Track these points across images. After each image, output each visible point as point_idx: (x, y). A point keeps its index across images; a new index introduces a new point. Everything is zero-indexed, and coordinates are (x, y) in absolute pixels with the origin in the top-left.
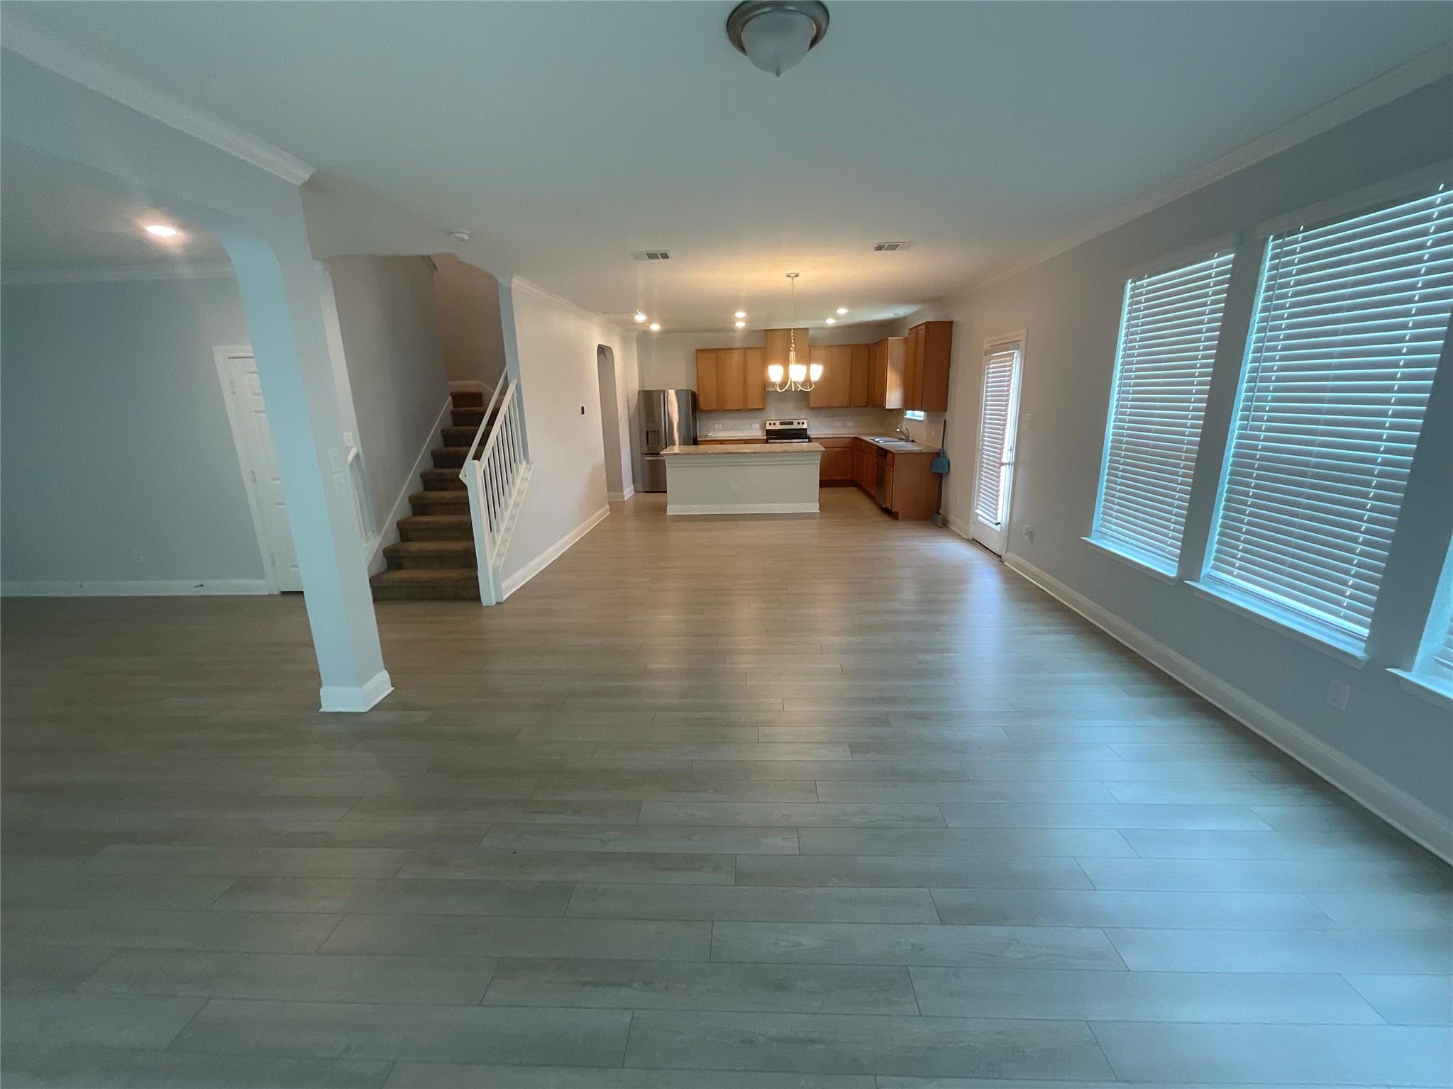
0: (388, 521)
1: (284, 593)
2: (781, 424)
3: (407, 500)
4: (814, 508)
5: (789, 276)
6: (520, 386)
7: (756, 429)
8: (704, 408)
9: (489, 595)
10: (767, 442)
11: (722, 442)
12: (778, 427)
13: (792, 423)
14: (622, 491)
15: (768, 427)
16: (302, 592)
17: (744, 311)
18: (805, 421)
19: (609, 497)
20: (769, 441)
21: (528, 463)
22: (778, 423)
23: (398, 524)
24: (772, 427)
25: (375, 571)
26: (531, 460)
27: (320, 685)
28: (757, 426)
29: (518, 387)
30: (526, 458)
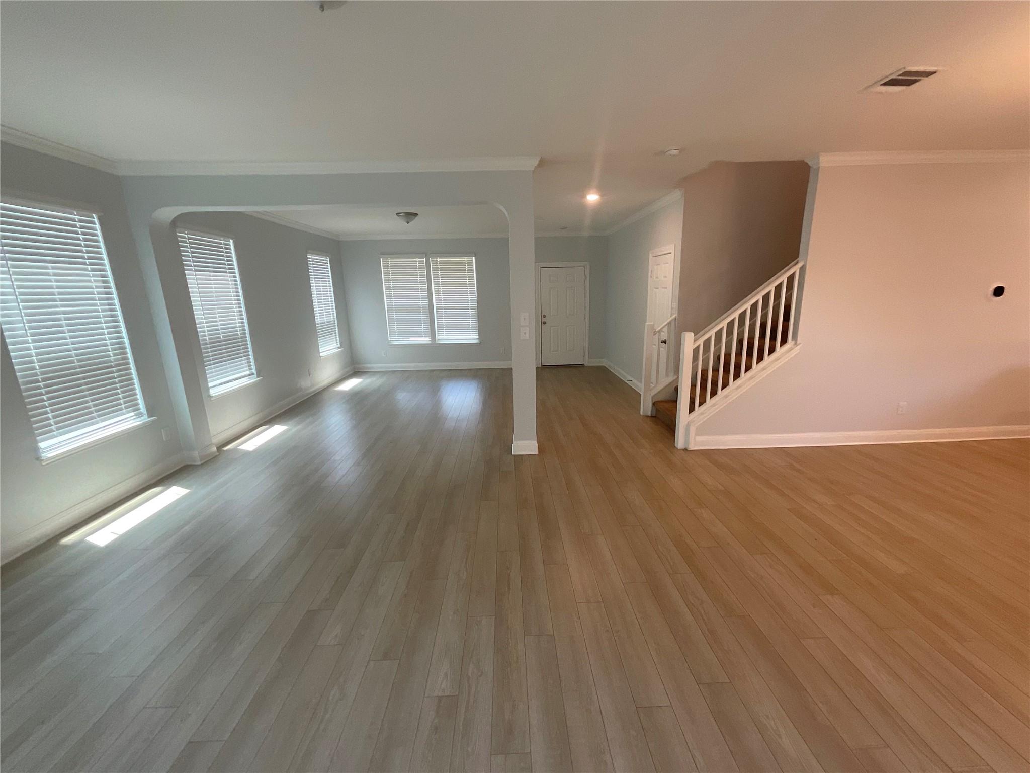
6: (805, 269)
21: (795, 343)
26: (799, 341)
29: (803, 270)
30: (795, 337)
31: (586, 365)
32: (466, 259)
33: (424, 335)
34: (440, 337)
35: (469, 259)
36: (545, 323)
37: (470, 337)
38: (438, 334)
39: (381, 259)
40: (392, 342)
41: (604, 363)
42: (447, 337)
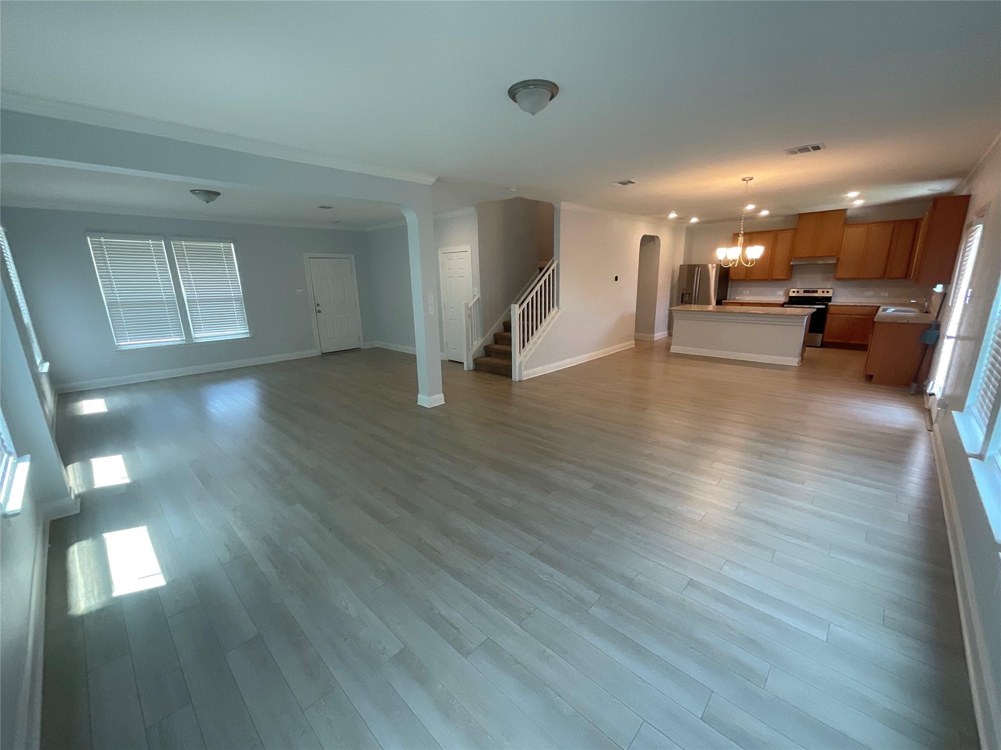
0: (489, 333)
1: (449, 361)
2: (805, 292)
3: (502, 324)
4: (794, 361)
5: (744, 180)
6: (559, 265)
7: (780, 295)
8: (734, 278)
9: (516, 376)
10: (783, 307)
11: (742, 304)
12: (802, 294)
13: (816, 292)
14: (653, 334)
15: (791, 294)
16: (463, 363)
17: (752, 204)
18: (831, 291)
19: (635, 336)
20: (785, 306)
21: (558, 308)
22: (801, 291)
23: (494, 335)
24: (794, 295)
25: (477, 356)
26: (560, 307)
27: (418, 393)
28: (782, 293)
29: (558, 265)
30: (558, 305)
31: (362, 347)
32: (222, 245)
33: (172, 335)
34: (197, 336)
35: (227, 245)
36: (319, 312)
37: (238, 330)
38: (194, 331)
39: (88, 238)
40: (119, 347)
41: (378, 344)
42: (203, 335)
